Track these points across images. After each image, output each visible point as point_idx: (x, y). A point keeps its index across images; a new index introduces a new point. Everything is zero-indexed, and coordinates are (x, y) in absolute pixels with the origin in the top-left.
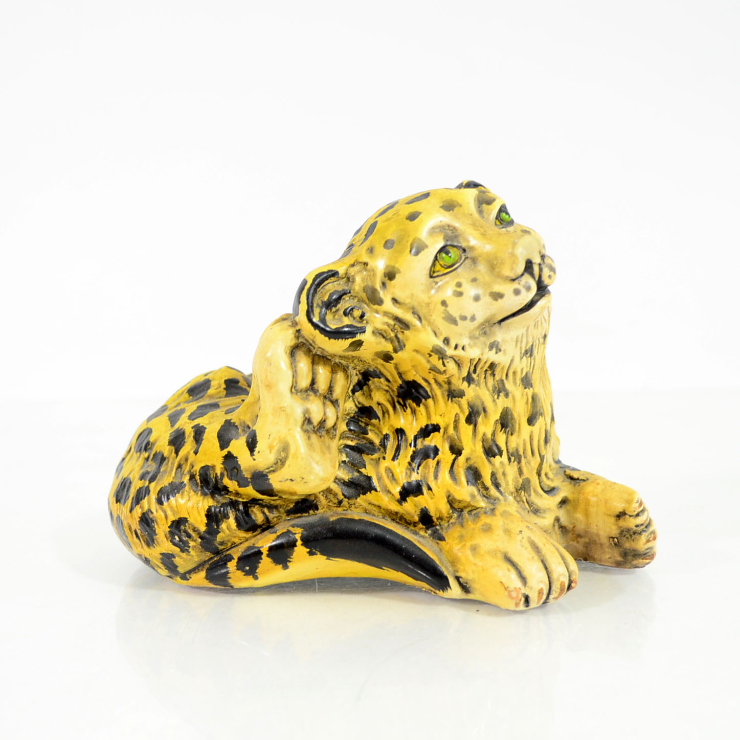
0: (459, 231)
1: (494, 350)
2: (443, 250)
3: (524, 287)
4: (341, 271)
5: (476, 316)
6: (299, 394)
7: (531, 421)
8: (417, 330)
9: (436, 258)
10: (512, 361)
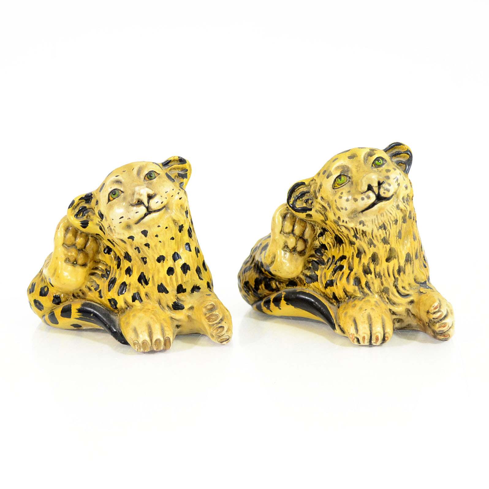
0: (350, 169)
1: (362, 225)
2: (339, 177)
3: (366, 197)
5: (347, 208)
6: (285, 235)
7: (388, 260)
8: (329, 212)
9: (335, 180)
10: (372, 231)
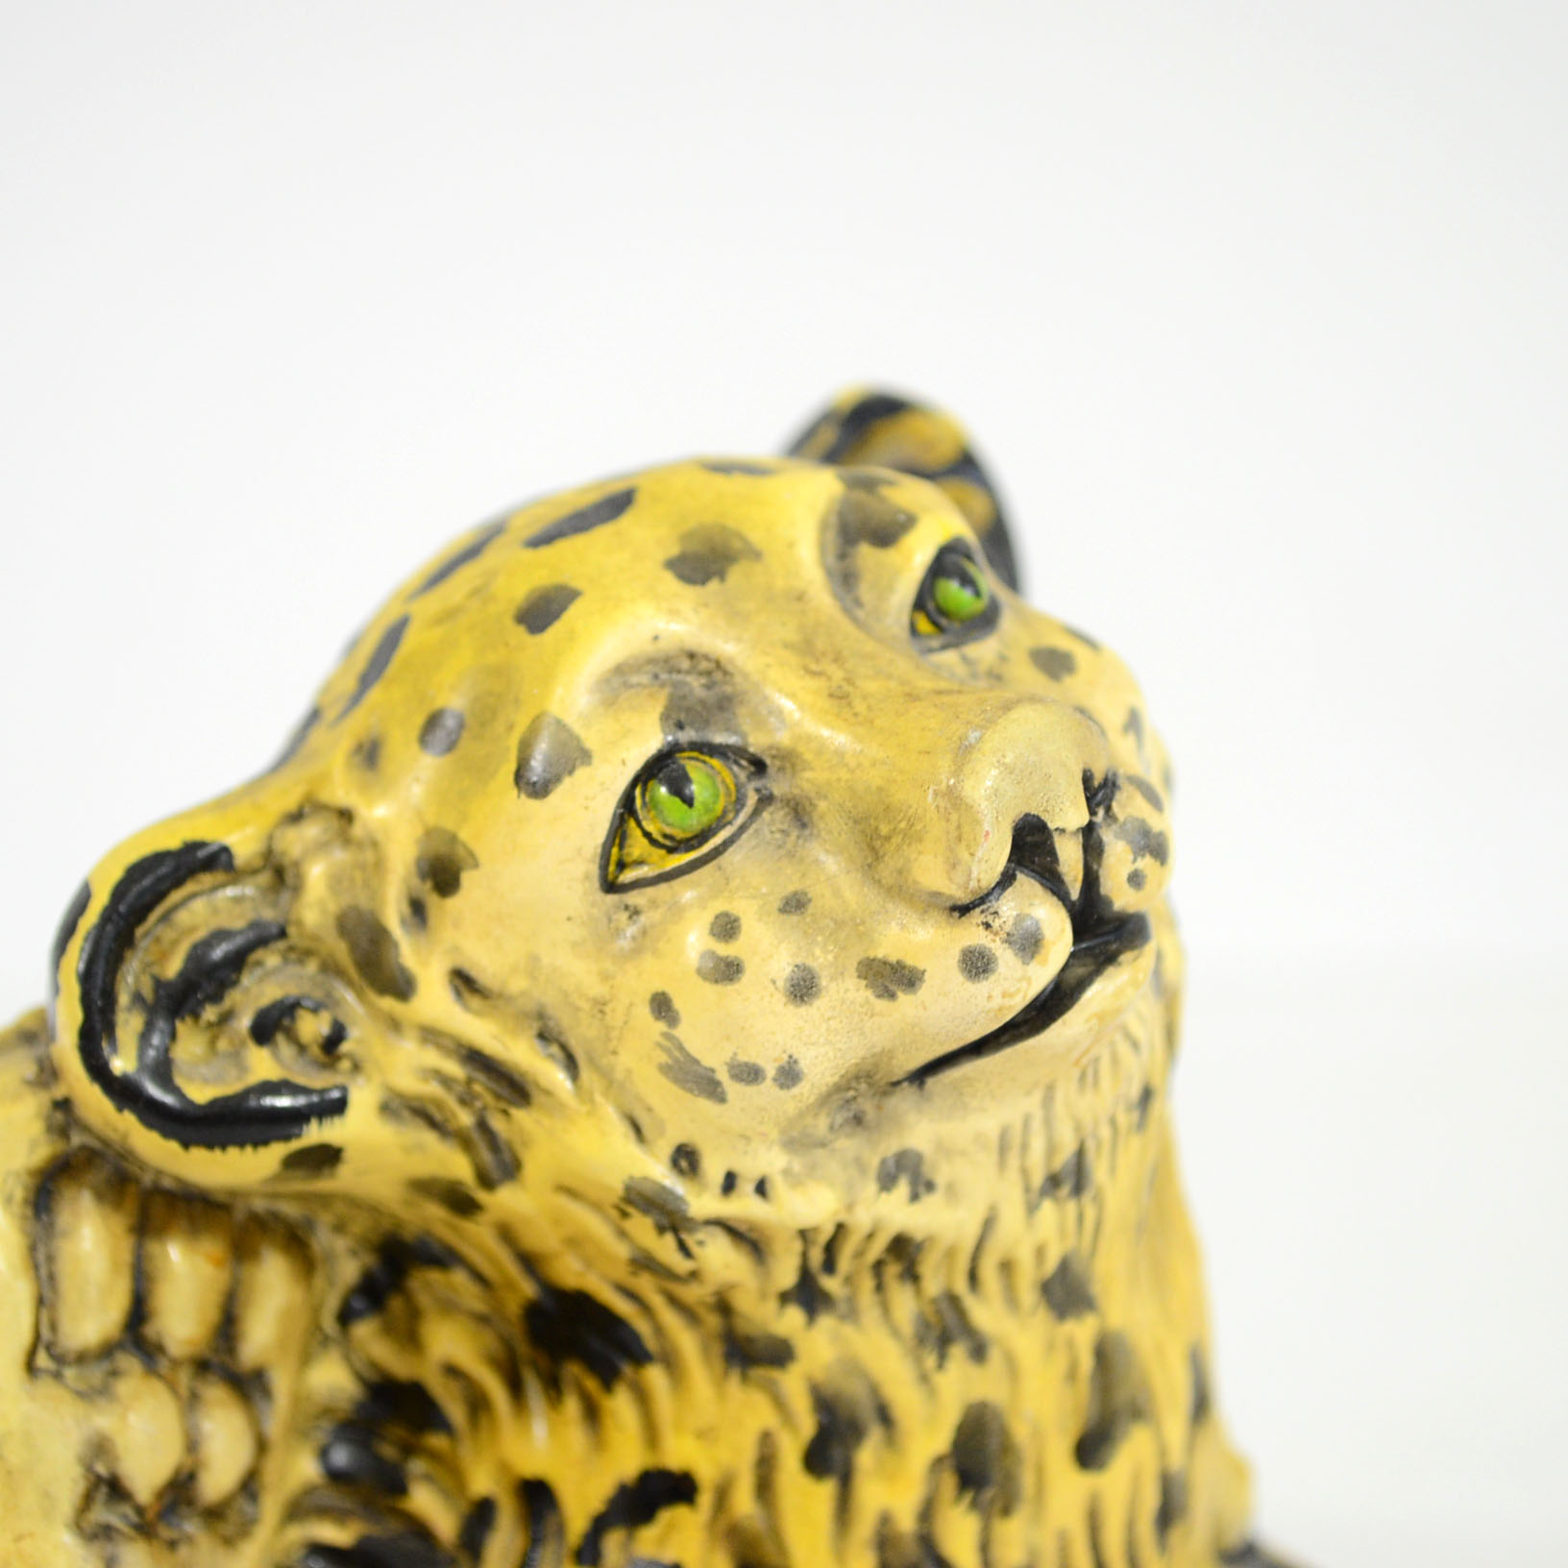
0: (738, 679)
1: (903, 1188)
2: (661, 768)
3: (1009, 939)
4: (244, 845)
5: (804, 1065)
6: (70, 1373)
8: (557, 1107)
9: (627, 807)
